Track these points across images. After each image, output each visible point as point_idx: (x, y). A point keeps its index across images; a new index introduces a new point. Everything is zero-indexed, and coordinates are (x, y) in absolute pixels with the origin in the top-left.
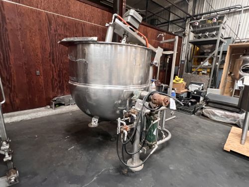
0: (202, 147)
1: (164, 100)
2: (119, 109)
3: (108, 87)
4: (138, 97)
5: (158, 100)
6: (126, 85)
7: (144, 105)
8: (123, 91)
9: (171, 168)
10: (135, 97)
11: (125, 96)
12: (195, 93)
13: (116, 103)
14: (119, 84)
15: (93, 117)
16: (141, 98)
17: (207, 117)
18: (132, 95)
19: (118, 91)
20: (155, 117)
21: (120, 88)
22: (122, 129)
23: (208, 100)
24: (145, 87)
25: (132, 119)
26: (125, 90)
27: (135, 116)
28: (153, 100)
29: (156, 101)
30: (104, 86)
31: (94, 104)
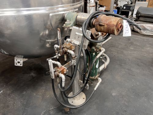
0: (138, 65)
1: (117, 26)
2: (48, 42)
3: (25, 12)
4: (72, 22)
5: (106, 26)
6: (52, 5)
7: (84, 36)
8: (48, 15)
9: (114, 94)
10: (69, 23)
11: (53, 23)
12: (125, 8)
13: (41, 34)
14: (41, 5)
15: (14, 56)
16: (78, 24)
17: (137, 32)
18: (63, 20)
19: (41, 15)
20: (98, 48)
21: (42, 11)
22: (57, 73)
23: (139, 15)
24: (79, 5)
25: (69, 57)
26: (51, 15)
27: (72, 52)
28: (99, 27)
29: (102, 28)
30: (19, 11)
31: (8, 41)
